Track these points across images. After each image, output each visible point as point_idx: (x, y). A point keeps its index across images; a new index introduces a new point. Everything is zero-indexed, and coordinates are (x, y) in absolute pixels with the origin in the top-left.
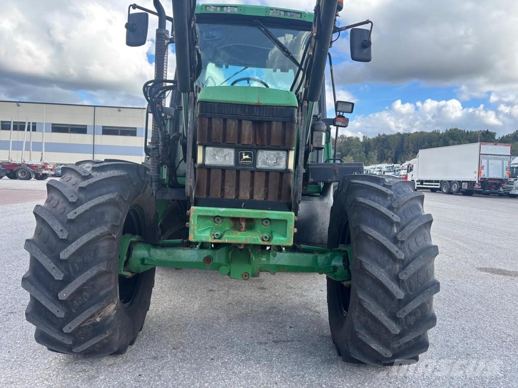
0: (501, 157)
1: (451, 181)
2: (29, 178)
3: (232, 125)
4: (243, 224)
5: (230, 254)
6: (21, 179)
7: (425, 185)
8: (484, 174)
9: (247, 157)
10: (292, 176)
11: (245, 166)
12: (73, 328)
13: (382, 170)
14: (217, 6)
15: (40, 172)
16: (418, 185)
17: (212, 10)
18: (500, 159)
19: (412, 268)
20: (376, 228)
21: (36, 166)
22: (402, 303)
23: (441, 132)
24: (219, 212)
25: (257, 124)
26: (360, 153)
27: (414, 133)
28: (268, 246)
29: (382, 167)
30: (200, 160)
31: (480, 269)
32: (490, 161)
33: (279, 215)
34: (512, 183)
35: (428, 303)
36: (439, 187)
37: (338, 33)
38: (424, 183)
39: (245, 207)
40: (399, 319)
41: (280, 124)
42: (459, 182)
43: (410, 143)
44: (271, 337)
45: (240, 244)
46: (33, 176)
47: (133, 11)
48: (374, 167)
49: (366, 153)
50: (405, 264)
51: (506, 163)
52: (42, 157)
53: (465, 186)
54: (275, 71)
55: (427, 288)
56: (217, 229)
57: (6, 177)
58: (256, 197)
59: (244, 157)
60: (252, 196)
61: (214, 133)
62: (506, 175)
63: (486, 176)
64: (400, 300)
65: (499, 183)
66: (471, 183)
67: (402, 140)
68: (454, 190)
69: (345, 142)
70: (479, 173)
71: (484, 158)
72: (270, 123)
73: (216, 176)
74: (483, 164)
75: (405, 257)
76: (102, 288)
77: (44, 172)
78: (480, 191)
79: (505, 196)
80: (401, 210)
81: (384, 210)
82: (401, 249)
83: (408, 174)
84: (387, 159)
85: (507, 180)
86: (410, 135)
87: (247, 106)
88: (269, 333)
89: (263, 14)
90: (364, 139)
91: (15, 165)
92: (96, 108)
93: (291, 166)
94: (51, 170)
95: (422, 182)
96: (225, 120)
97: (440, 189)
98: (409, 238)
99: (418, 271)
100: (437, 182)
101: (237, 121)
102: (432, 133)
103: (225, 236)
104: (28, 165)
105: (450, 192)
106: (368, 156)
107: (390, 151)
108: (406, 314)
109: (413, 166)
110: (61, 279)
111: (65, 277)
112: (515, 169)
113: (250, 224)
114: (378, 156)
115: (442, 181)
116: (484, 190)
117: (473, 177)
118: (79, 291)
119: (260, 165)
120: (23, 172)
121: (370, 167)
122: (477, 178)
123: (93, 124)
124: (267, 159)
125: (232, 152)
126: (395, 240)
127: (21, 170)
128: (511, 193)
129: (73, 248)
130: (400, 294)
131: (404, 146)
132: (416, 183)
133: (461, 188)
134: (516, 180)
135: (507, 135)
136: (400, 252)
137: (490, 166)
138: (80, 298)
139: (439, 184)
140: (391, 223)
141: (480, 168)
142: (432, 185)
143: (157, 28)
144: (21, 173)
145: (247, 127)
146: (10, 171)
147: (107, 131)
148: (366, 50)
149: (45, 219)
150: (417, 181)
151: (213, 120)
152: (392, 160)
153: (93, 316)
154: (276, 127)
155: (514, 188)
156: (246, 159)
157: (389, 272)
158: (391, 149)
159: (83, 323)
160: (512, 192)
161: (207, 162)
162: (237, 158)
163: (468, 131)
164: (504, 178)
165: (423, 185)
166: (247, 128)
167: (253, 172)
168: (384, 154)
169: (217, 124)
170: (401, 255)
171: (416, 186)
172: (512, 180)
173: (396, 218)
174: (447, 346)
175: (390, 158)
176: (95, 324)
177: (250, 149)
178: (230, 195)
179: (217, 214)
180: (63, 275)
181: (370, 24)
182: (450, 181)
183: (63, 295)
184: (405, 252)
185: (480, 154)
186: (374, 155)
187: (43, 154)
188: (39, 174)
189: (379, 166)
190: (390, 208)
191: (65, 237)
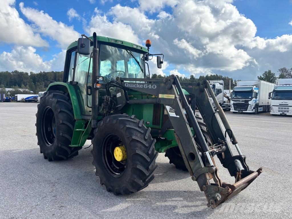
12: (149, 179)
17: (113, 41)
67: (55, 75)
89: (131, 46)
90: (31, 74)
106: (36, 84)
129: (151, 149)
149: (140, 140)
180: (150, 160)
183: (150, 167)
191: (148, 146)
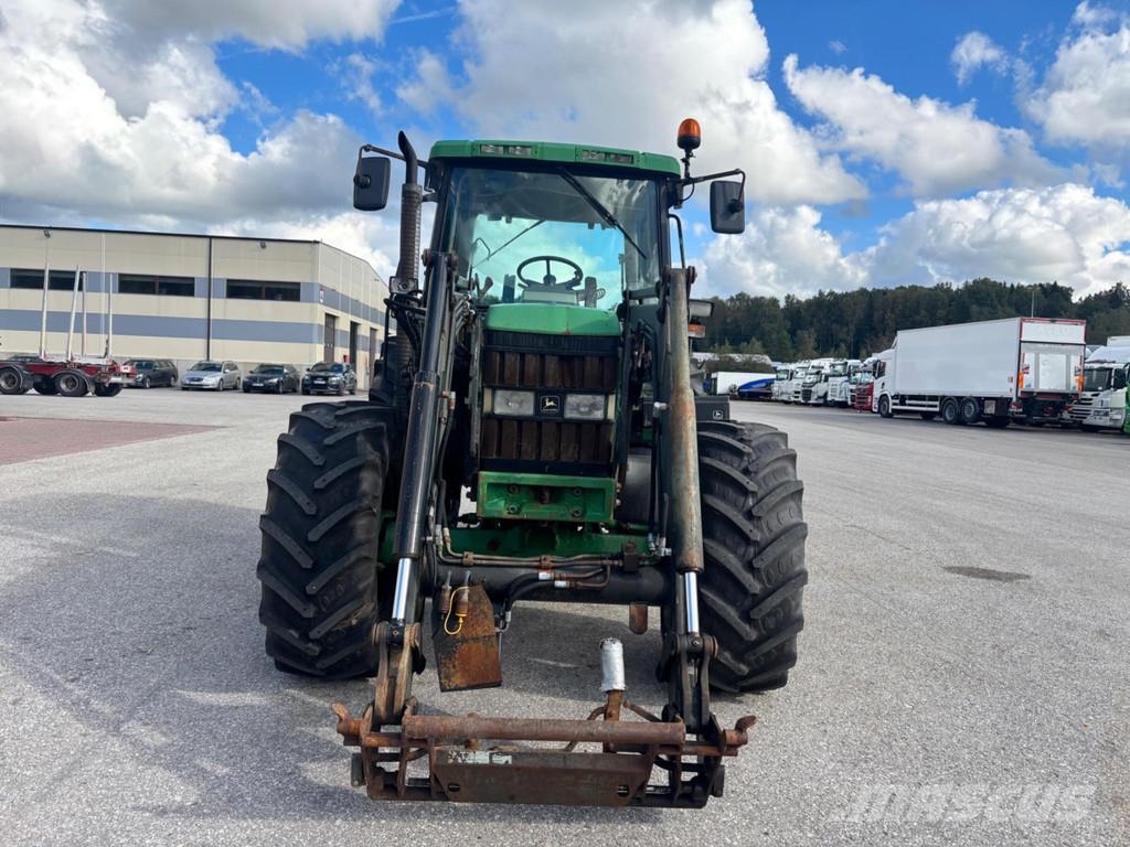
0: (1065, 347)
1: (962, 397)
2: (83, 393)
3: (532, 363)
4: (547, 494)
5: (527, 536)
6: (65, 394)
7: (910, 405)
8: (1029, 381)
9: (552, 403)
10: (614, 428)
11: (549, 415)
12: (322, 633)
13: (823, 371)
14: (497, 145)
15: (105, 380)
16: (894, 404)
17: (489, 151)
18: (1062, 353)
19: (771, 554)
20: (724, 498)
21: (97, 368)
22: (758, 600)
23: (954, 288)
24: (516, 478)
25: (565, 360)
26: (778, 333)
27: (897, 289)
28: (581, 524)
29: (822, 364)
30: (487, 407)
31: (950, 569)
32: (1041, 356)
33: (594, 482)
34: (1088, 402)
35: (794, 599)
36: (937, 409)
37: (691, 186)
38: (907, 402)
39: (550, 472)
40: (754, 620)
41: (596, 361)
42: (979, 399)
43: (889, 310)
44: (584, 661)
45: (543, 522)
46: (92, 389)
47: (365, 155)
48: (805, 365)
49: (793, 333)
50: (761, 549)
51: (1075, 361)
52: (107, 349)
53: (990, 409)
54: (591, 226)
55: (790, 579)
56: (512, 501)
57: (33, 391)
58: (564, 458)
59: (548, 404)
60: (558, 455)
61: (507, 373)
62: (1074, 383)
63: (1033, 388)
64: (755, 595)
65: (1059, 401)
66: (1002, 402)
67: (871, 303)
68: (968, 416)
69: (749, 309)
70: (1019, 381)
71: (1030, 350)
72: (583, 358)
73: (510, 430)
74: (1026, 362)
75: (762, 539)
76: (360, 581)
77: (114, 379)
78: (1021, 419)
79: (1075, 428)
80: (761, 475)
81: (737, 475)
82: (758, 527)
83: (876, 381)
84: (837, 346)
85: (1077, 395)
86: (889, 295)
87: (552, 338)
88: (582, 656)
89: (571, 159)
90: (787, 302)
91: (51, 365)
92: (213, 240)
93: (611, 414)
94: (128, 375)
95: (902, 399)
96: (523, 355)
97: (940, 414)
98: (768, 512)
99: (780, 557)
100: (933, 398)
101: (538, 357)
102: (936, 288)
103: (524, 510)
104: (80, 366)
105: (960, 422)
106: (795, 339)
107: (845, 329)
108: (763, 614)
109: (884, 364)
110: (309, 567)
111: (314, 565)
112: (1095, 372)
113: (556, 494)
114: (817, 340)
115: (944, 397)
116: (1029, 415)
117: (1006, 389)
118: (332, 583)
119: (569, 414)
120: (71, 381)
121: (798, 365)
122: (1014, 392)
123: (207, 276)
124: (579, 406)
125: (530, 397)
126: (749, 515)
127: (68, 376)
128: (1085, 422)
129: (324, 527)
130: (755, 587)
131: (875, 319)
132: (891, 401)
133: (982, 412)
134: (1097, 395)
135: (1098, 293)
136: (755, 531)
137: (1041, 367)
138: (332, 592)
139: (937, 403)
140: (745, 492)
141: (1021, 370)
142: (924, 406)
143: (404, 182)
144: (66, 383)
145: (552, 364)
146: (44, 379)
147: (238, 290)
148: (736, 214)
149: (286, 489)
150: (893, 398)
151: (507, 356)
152: (849, 348)
153: (348, 617)
154: (591, 365)
155: (1092, 413)
156: (550, 407)
157: (741, 558)
158: (847, 325)
159: (336, 625)
160: (1089, 420)
161: (498, 411)
162: (538, 405)
163: (1012, 286)
164: (1071, 390)
165: (905, 405)
166: (552, 366)
167: (559, 425)
168: (832, 335)
169: (512, 360)
170: (757, 536)
171: (891, 407)
172: (1088, 394)
173: (752, 486)
174: (844, 673)
175: (843, 345)
176: (351, 628)
177: (557, 393)
178: (529, 454)
179: (512, 481)
180: (312, 562)
181: (741, 175)
182: (959, 399)
183: (312, 588)
184: (762, 531)
185: (1021, 341)
186: (809, 337)
187: (111, 342)
188: (104, 383)
189: (815, 362)
190: (746, 472)
191: (313, 513)
